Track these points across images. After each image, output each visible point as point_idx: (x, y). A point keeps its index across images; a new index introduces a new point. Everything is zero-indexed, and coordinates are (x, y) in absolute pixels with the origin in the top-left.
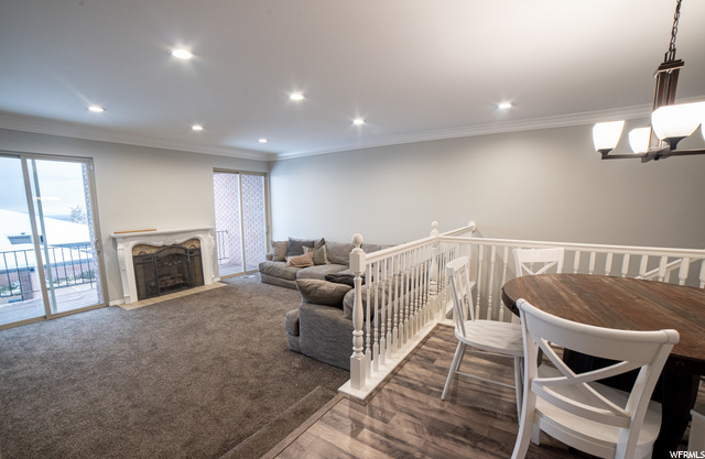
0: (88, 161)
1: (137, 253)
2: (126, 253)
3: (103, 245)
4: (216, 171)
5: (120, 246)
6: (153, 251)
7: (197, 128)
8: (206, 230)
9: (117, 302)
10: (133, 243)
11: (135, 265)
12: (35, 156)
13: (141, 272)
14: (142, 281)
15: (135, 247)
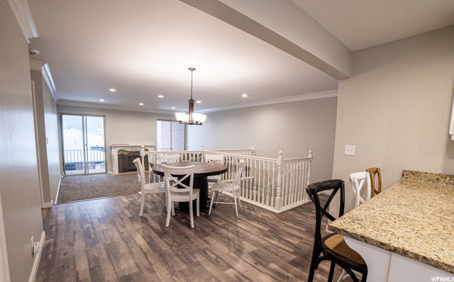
0: (104, 116)
1: (120, 153)
2: (115, 153)
3: (107, 149)
4: (158, 120)
5: (113, 150)
6: (127, 153)
7: (141, 104)
8: (151, 146)
9: (110, 172)
10: (118, 149)
11: (119, 158)
12: (86, 115)
13: (121, 162)
14: (121, 165)
15: (119, 151)
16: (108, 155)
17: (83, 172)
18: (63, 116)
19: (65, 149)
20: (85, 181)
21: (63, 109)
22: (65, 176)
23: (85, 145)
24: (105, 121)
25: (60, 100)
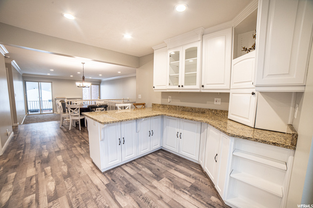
0: (51, 82)
3: (54, 100)
5: (57, 100)
7: (72, 76)
8: (79, 99)
9: (56, 113)
12: (41, 82)
15: (60, 101)
16: (54, 103)
17: (40, 113)
18: (27, 82)
19: (28, 100)
20: (40, 117)
21: (25, 78)
22: (28, 115)
23: (40, 98)
24: (52, 85)
25: (24, 74)
